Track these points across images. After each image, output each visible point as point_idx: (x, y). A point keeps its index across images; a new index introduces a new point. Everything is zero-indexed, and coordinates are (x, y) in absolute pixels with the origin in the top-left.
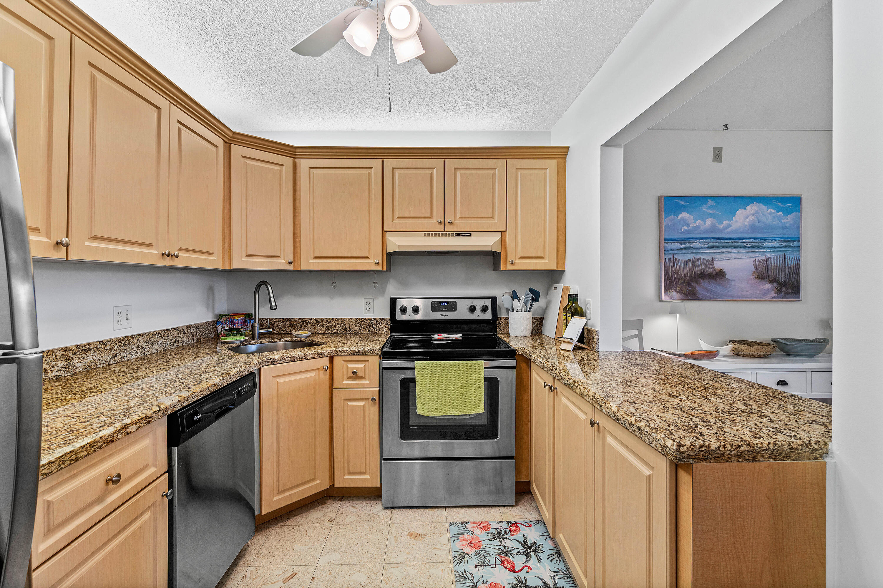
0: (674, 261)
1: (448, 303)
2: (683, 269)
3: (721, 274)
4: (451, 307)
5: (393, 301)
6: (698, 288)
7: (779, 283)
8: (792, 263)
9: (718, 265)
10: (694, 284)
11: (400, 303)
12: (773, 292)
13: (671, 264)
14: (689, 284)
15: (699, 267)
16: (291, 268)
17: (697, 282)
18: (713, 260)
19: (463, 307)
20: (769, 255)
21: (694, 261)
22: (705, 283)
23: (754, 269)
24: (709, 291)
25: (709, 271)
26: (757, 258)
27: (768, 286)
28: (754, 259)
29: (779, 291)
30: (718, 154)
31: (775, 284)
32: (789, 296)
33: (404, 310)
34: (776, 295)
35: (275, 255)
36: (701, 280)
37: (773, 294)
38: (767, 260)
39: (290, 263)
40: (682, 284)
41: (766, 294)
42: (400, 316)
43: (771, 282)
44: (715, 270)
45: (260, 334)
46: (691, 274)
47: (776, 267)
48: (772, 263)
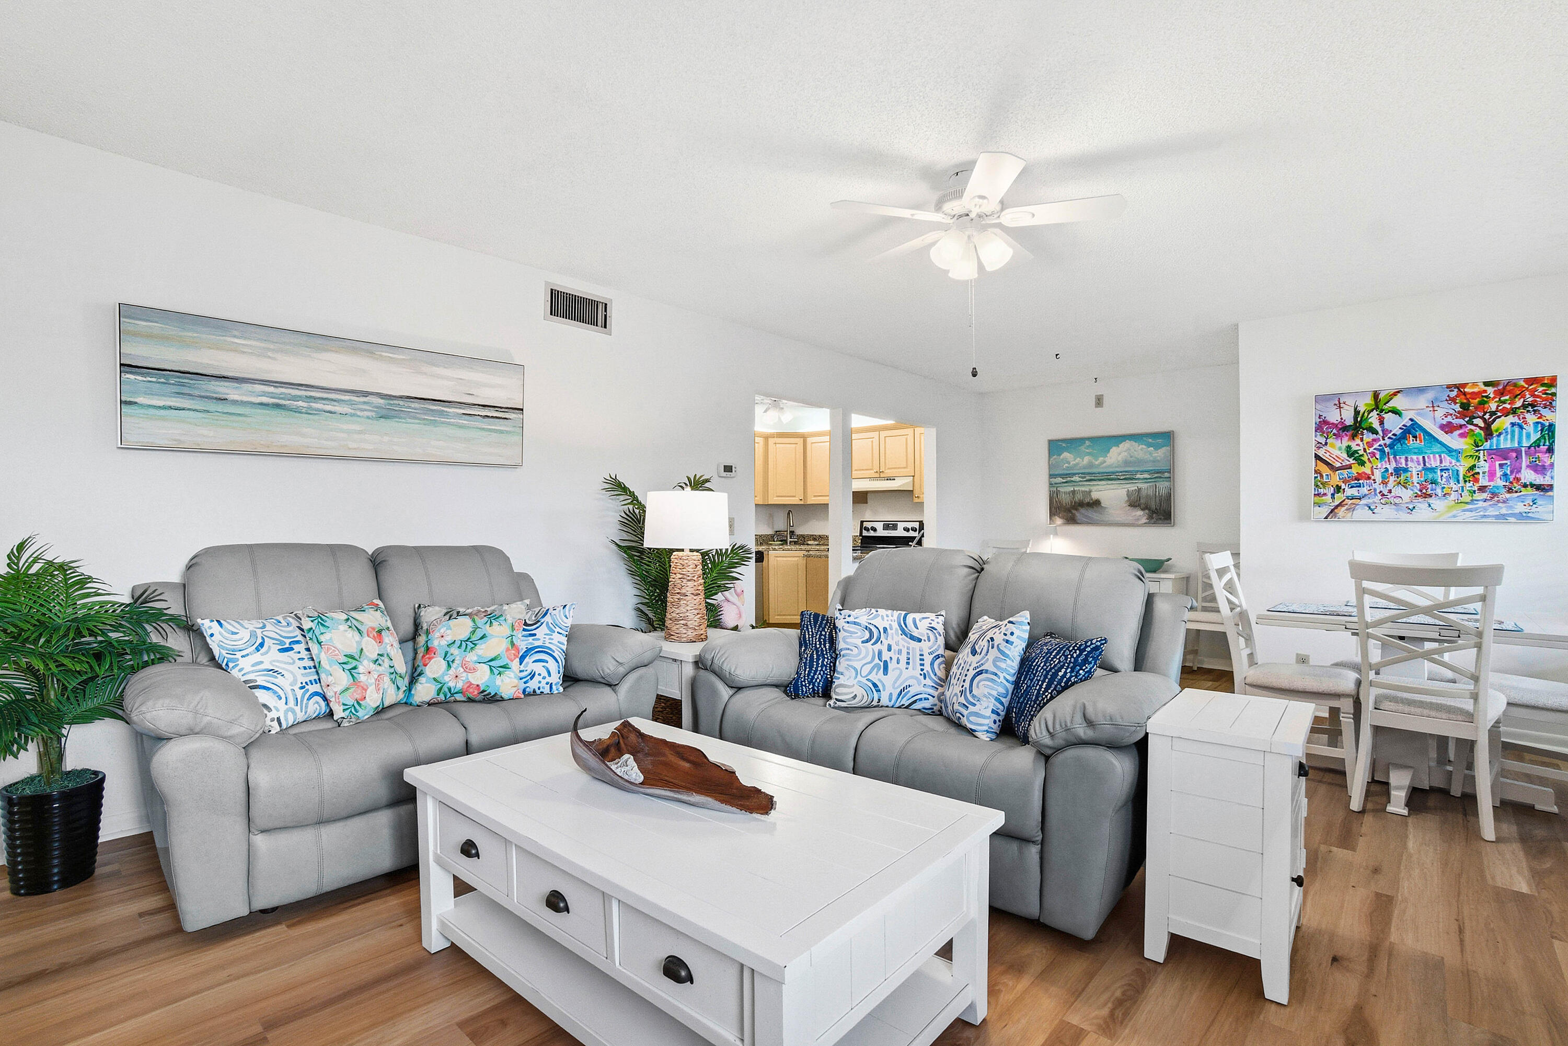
0: (1058, 492)
1: (893, 524)
2: (1066, 499)
3: (1097, 503)
4: (895, 527)
5: (862, 522)
6: (1077, 514)
7: (1149, 510)
8: (1163, 492)
9: (1095, 495)
10: (1074, 511)
11: (865, 524)
12: (1145, 517)
13: (1055, 495)
14: (1070, 511)
15: (1078, 497)
16: (802, 503)
17: (1076, 510)
18: (1090, 491)
19: (901, 526)
20: (1140, 486)
21: (1074, 492)
22: (1083, 510)
23: (1127, 499)
24: (1086, 517)
25: (1087, 500)
26: (1129, 489)
27: (1140, 513)
28: (1126, 489)
29: (1150, 517)
30: (1099, 401)
31: (1147, 511)
32: (1160, 522)
33: (867, 529)
34: (1147, 521)
35: (792, 495)
36: (1080, 508)
37: (1144, 520)
38: (1139, 490)
39: (801, 500)
40: (1065, 512)
41: (1138, 519)
42: (865, 533)
43: (1142, 510)
44: (1092, 500)
45: (790, 542)
46: (1071, 502)
47: (1147, 496)
48: (1144, 493)
